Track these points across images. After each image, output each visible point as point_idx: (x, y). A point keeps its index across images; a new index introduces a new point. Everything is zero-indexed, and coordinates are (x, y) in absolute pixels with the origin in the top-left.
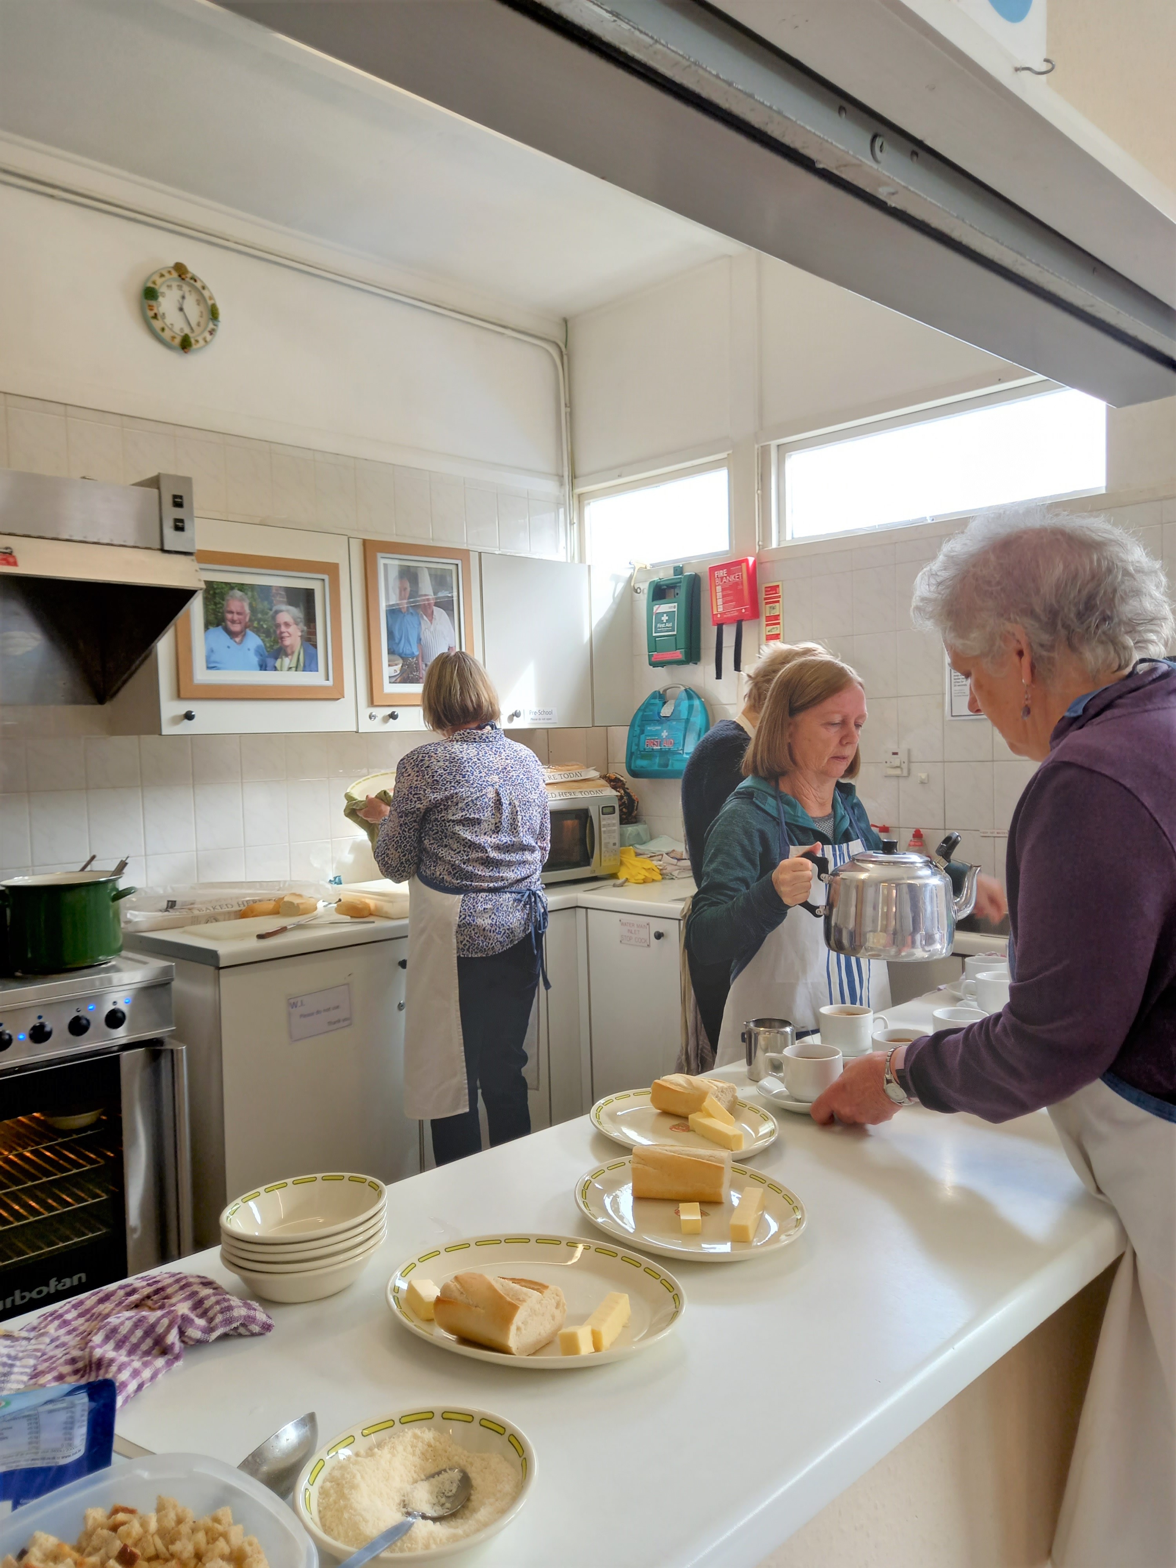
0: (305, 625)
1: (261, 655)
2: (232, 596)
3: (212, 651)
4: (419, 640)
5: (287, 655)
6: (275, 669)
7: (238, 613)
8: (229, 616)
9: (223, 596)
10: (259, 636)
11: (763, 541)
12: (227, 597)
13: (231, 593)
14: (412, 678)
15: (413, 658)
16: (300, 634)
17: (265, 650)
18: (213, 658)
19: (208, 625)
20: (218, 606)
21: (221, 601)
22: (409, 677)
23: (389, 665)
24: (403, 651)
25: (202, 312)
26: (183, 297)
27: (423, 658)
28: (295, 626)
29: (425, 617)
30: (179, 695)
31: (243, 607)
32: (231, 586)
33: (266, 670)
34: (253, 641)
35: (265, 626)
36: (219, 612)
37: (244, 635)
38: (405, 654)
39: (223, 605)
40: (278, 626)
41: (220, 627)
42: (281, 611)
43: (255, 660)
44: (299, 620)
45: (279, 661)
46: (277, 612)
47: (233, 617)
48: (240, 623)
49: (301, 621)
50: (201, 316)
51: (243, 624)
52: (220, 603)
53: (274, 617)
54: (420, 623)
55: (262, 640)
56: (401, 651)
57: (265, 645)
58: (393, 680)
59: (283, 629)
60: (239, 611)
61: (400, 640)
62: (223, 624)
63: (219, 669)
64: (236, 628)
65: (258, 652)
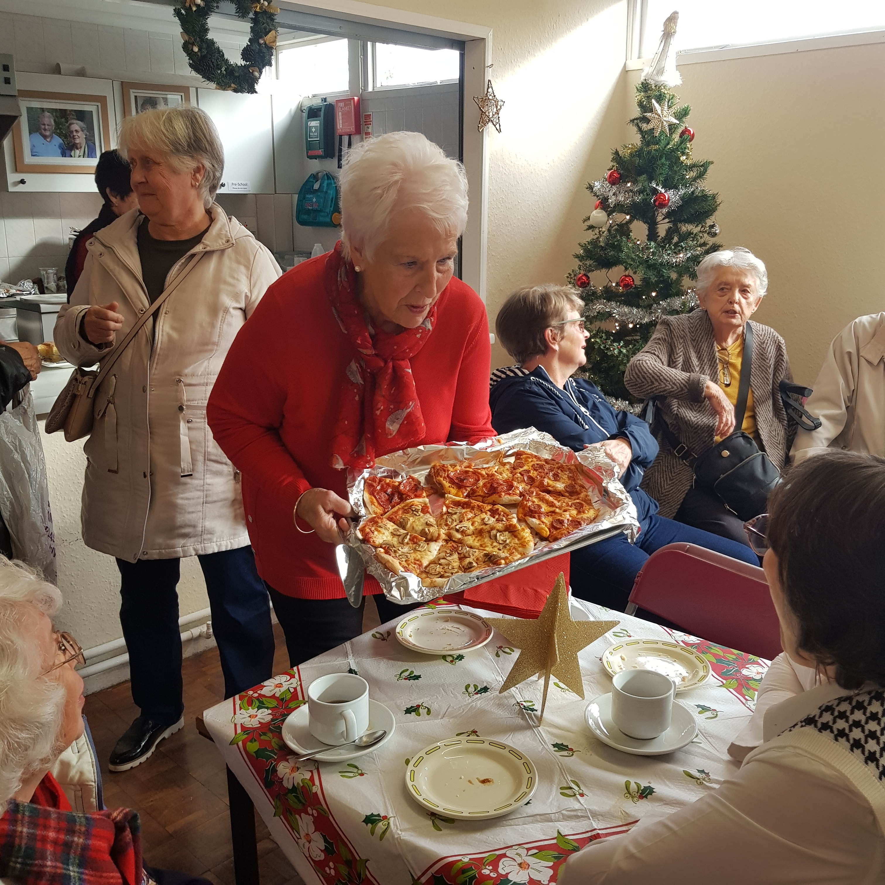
0: (88, 132)
1: (62, 149)
2: (43, 116)
3: (34, 146)
5: (77, 149)
6: (71, 156)
7: (48, 125)
8: (43, 127)
9: (39, 116)
10: (61, 138)
11: (364, 87)
12: (41, 116)
13: (43, 114)
16: (85, 137)
17: (64, 146)
18: (35, 150)
28: (82, 132)
30: (16, 170)
31: (50, 122)
32: (43, 110)
33: (65, 157)
34: (57, 140)
35: (64, 132)
36: (37, 125)
37: (52, 138)
39: (39, 121)
40: (72, 132)
41: (38, 133)
42: (73, 124)
43: (59, 151)
44: (84, 129)
45: (73, 152)
46: (71, 124)
47: (45, 127)
48: (49, 130)
51: (51, 131)
53: (69, 127)
55: (62, 140)
57: (64, 143)
59: (75, 133)
62: (40, 131)
63: (38, 156)
64: (47, 133)
65: (60, 147)
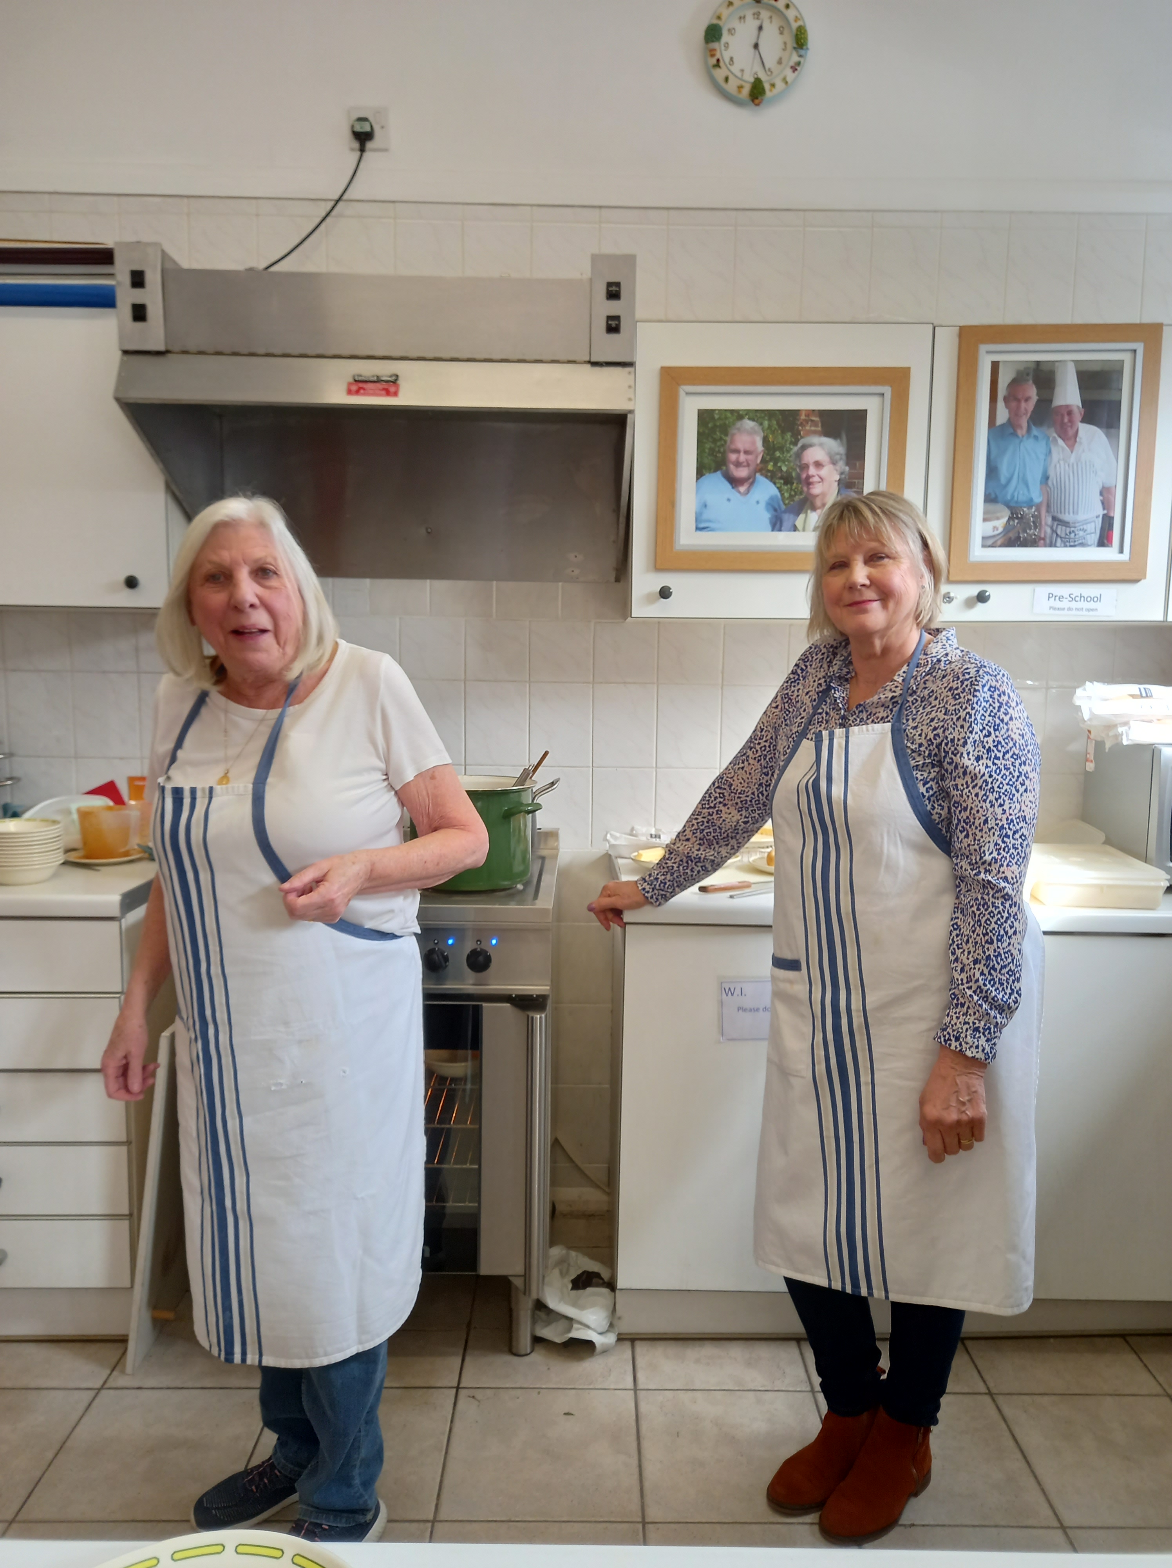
0: (847, 464)
1: (775, 510)
2: (739, 429)
3: (706, 506)
4: (1046, 478)
5: (814, 509)
6: (795, 529)
7: (746, 452)
8: (733, 457)
9: (725, 429)
10: (775, 483)
12: (733, 431)
13: (738, 424)
14: (1025, 539)
15: (1030, 507)
16: (837, 477)
17: (781, 503)
18: (705, 516)
19: (701, 471)
20: (719, 444)
21: (723, 436)
22: (1019, 538)
23: (985, 520)
24: (1013, 497)
25: (785, 43)
26: (760, 28)
27: (1048, 506)
28: (831, 466)
29: (1060, 441)
30: (659, 565)
31: (754, 443)
32: (739, 415)
33: (780, 529)
34: (766, 490)
35: (784, 469)
36: (719, 452)
37: (752, 484)
38: (1017, 502)
39: (725, 442)
40: (806, 467)
41: (719, 473)
42: (811, 446)
43: (766, 516)
44: (838, 457)
45: (799, 516)
46: (804, 448)
47: (738, 458)
48: (748, 465)
49: (841, 459)
50: (784, 50)
51: (752, 467)
52: (721, 439)
54: (1050, 451)
55: (778, 488)
56: (1009, 497)
57: (782, 495)
58: (988, 542)
59: (812, 471)
60: (748, 449)
61: (1009, 481)
62: (724, 468)
63: (712, 530)
64: (742, 473)
65: (771, 505)
